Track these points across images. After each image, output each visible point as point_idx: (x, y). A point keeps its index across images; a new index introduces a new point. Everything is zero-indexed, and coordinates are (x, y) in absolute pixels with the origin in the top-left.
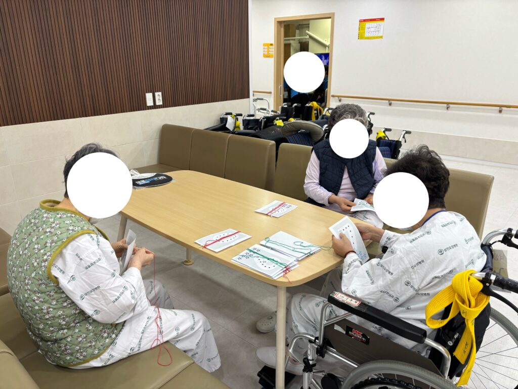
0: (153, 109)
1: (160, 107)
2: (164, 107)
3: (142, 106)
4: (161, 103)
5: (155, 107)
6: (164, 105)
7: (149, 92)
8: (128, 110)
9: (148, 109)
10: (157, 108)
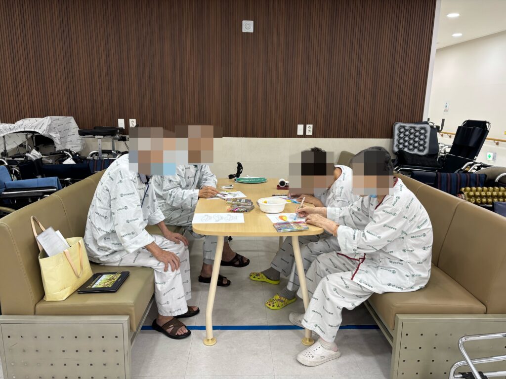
0: (303, 137)
1: (309, 137)
2: (313, 137)
3: (293, 134)
4: (311, 134)
5: (304, 136)
6: (315, 135)
7: (301, 124)
8: (280, 136)
9: (298, 137)
10: (307, 137)
